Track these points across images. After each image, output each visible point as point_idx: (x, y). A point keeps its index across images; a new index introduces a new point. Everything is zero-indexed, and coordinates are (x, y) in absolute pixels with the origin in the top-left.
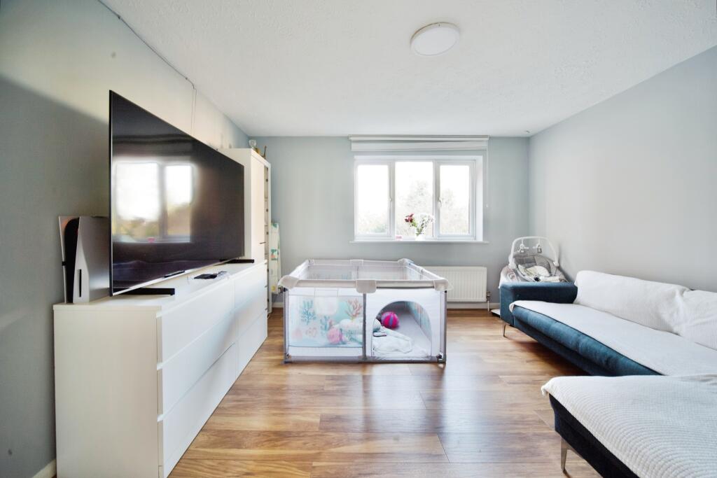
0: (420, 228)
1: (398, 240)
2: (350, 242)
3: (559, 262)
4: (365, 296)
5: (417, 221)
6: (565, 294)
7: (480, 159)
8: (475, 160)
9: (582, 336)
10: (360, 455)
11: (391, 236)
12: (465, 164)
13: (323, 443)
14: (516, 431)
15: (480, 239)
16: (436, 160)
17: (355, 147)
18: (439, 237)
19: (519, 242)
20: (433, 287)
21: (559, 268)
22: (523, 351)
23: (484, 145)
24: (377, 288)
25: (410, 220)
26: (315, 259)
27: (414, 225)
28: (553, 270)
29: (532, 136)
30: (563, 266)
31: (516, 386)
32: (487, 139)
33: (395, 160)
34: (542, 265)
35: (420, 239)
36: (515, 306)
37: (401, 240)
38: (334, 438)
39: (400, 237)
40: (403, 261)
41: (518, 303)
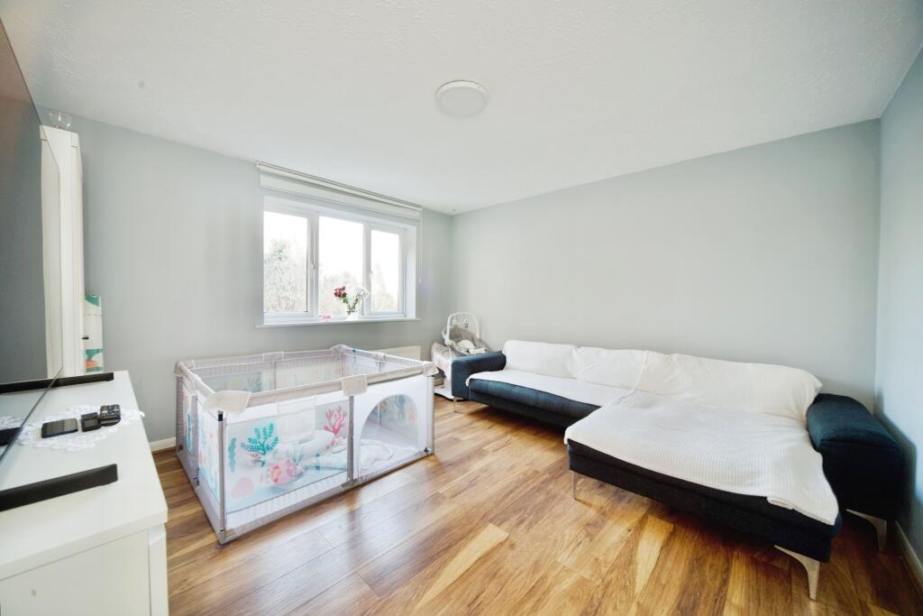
0: (351, 305)
1: (323, 321)
2: (257, 326)
3: (480, 335)
4: (352, 399)
5: (351, 295)
6: (497, 362)
7: (412, 229)
8: (405, 229)
9: (539, 394)
10: (450, 589)
11: (312, 316)
12: (395, 232)
13: (402, 608)
14: (531, 487)
15: (412, 315)
16: (367, 222)
17: (266, 181)
18: (370, 314)
19: (452, 319)
20: (422, 373)
21: (480, 340)
22: (479, 420)
23: (417, 215)
24: (369, 384)
25: (341, 294)
26: (194, 359)
27: (345, 301)
28: (477, 343)
29: (456, 215)
30: (483, 339)
31: (500, 451)
32: (421, 209)
33: (319, 213)
34: (467, 338)
35: (353, 318)
36: (471, 380)
37: (330, 321)
38: (406, 593)
39: (329, 317)
40: (340, 347)
41: (474, 376)
